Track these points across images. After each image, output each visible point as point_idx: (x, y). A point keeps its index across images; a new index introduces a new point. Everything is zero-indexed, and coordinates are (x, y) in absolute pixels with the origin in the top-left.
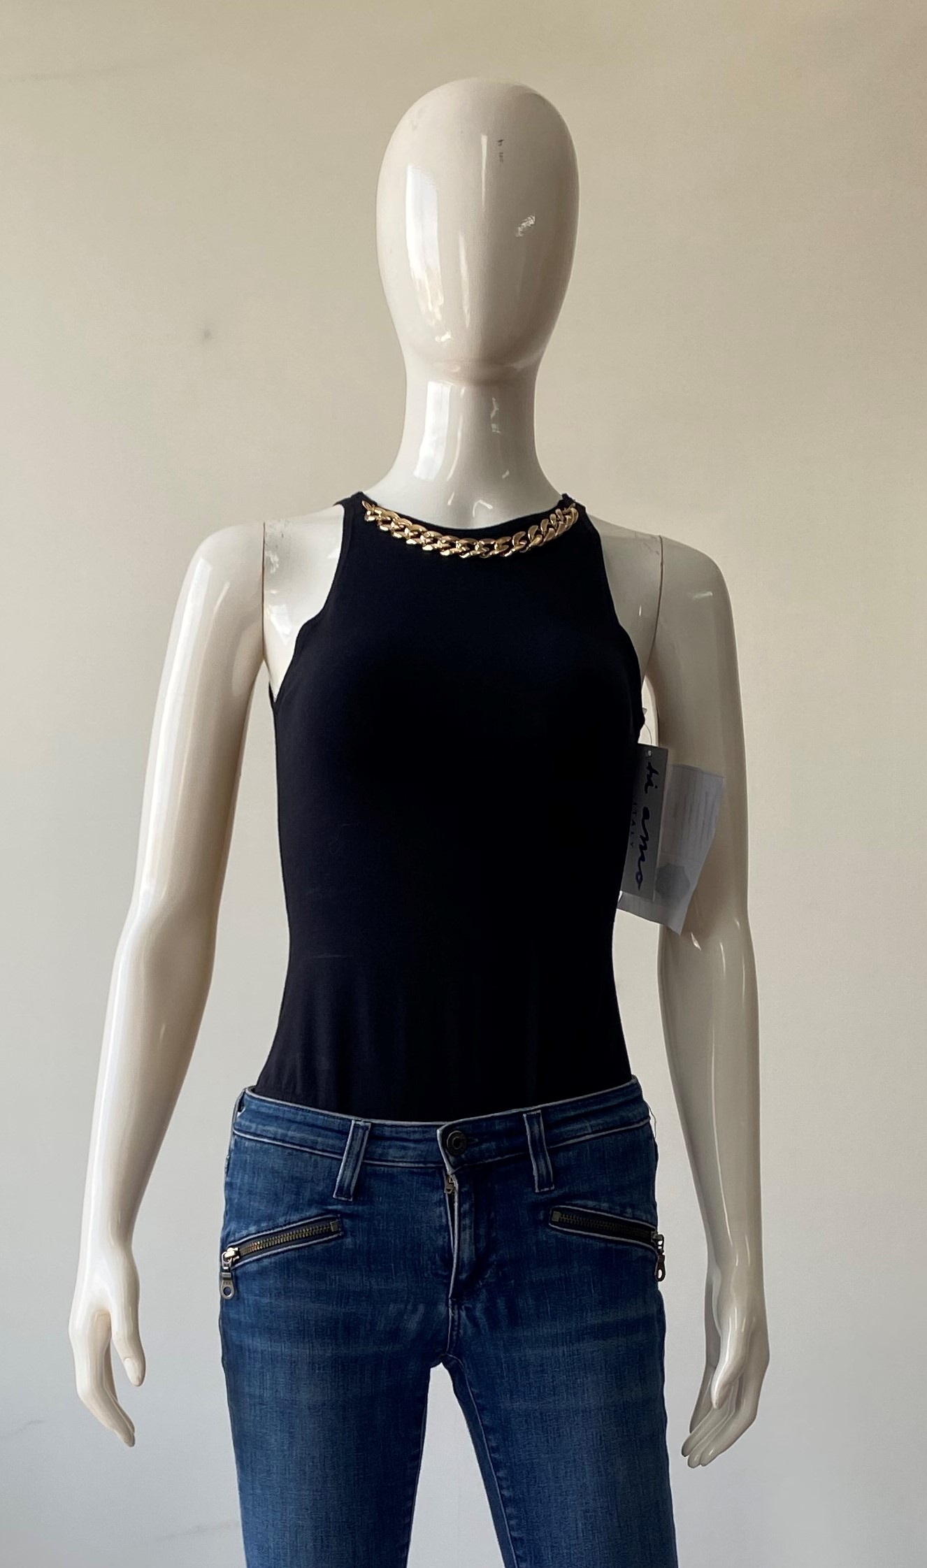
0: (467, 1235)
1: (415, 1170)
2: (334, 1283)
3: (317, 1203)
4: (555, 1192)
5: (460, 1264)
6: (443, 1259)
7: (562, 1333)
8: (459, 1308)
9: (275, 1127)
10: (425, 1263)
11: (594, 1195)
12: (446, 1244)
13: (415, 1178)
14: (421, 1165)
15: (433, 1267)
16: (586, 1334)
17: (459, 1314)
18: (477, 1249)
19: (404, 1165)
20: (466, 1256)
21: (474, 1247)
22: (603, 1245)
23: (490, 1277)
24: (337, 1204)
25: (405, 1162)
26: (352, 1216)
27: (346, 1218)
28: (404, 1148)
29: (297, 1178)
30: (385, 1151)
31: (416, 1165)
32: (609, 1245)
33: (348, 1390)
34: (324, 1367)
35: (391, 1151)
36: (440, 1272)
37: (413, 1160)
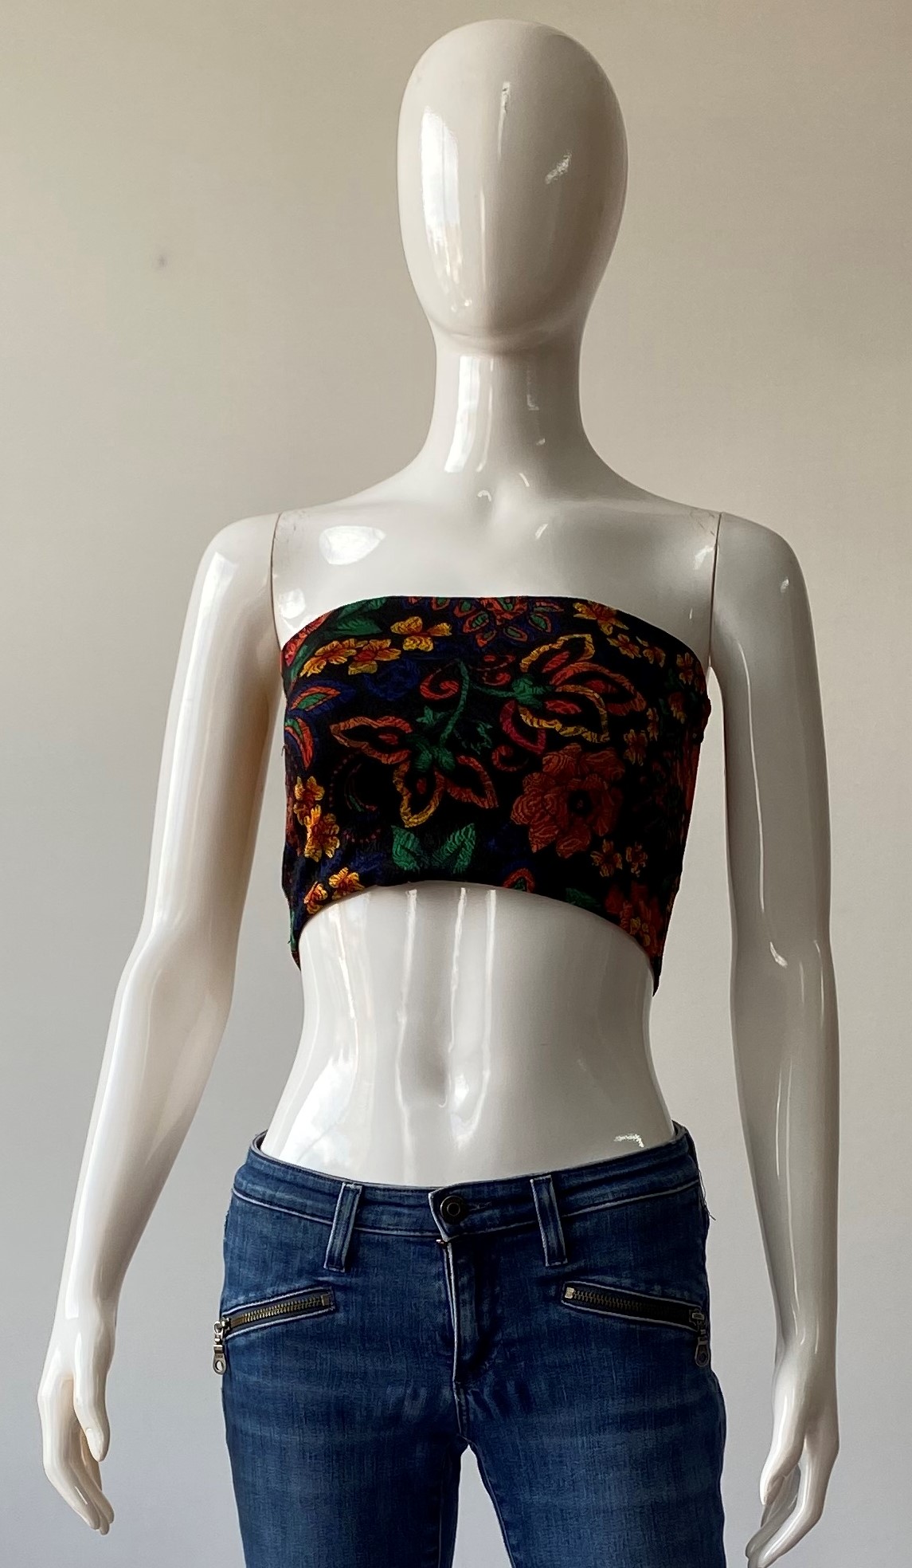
0: (467, 1312)
1: (411, 1239)
2: (325, 1363)
3: (308, 1273)
4: (569, 1267)
5: (463, 1342)
6: (443, 1338)
7: (581, 1423)
8: (466, 1393)
9: (265, 1187)
10: (424, 1342)
11: (614, 1270)
12: (446, 1321)
13: (412, 1248)
14: (417, 1234)
15: (434, 1346)
16: (609, 1424)
17: (466, 1399)
18: (480, 1327)
19: (399, 1233)
20: (468, 1333)
21: (476, 1324)
22: (624, 1326)
23: (496, 1357)
24: (329, 1275)
25: (401, 1230)
26: (345, 1289)
27: (339, 1291)
28: (399, 1214)
29: (286, 1244)
30: (378, 1217)
31: (412, 1234)
32: (631, 1326)
33: (344, 1482)
34: (316, 1456)
35: (384, 1217)
36: (441, 1352)
37: (408, 1228)
